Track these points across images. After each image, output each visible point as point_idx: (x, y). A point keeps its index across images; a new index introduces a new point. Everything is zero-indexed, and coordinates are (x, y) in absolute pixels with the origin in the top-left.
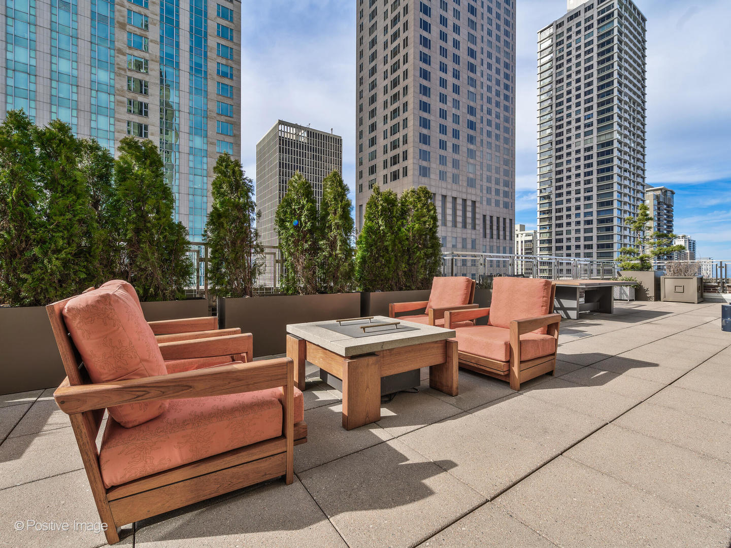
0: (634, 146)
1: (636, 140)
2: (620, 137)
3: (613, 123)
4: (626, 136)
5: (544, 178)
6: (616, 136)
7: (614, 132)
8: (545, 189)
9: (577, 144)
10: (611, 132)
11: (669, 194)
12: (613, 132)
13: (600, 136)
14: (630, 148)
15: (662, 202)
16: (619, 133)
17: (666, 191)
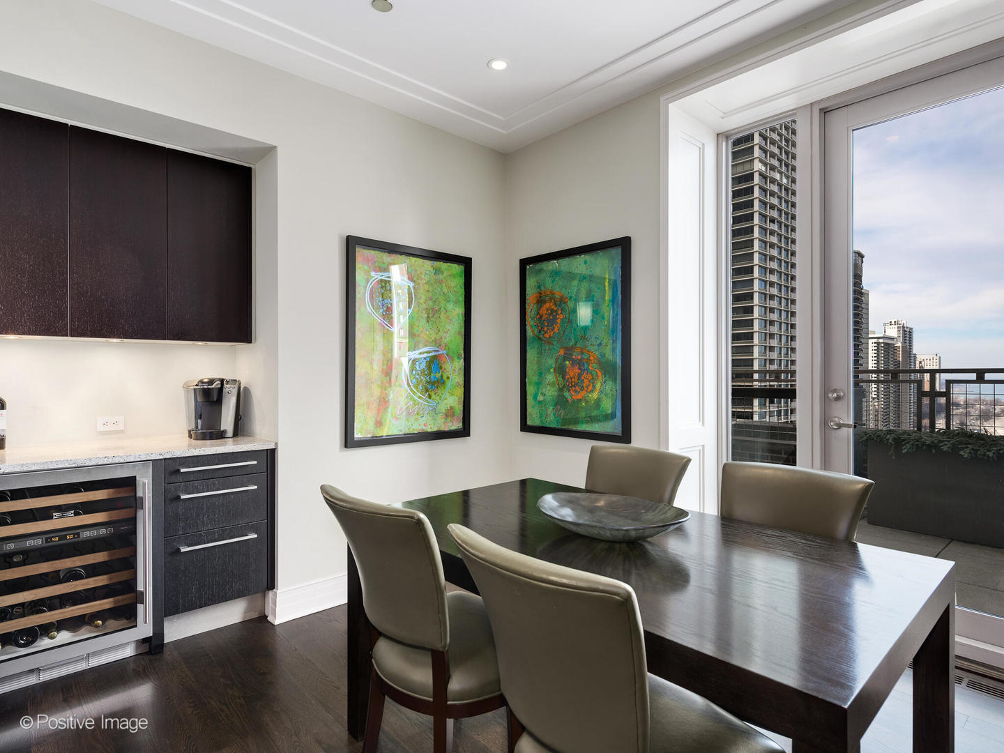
0: (788, 182)
1: (790, 175)
2: (763, 169)
3: (753, 147)
4: (773, 168)
10: (750, 160)
12: (753, 159)
16: (762, 161)
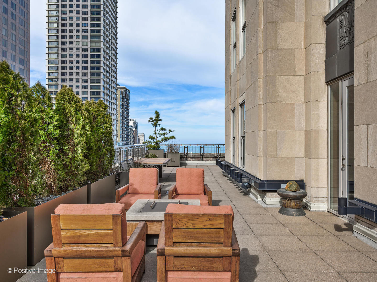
0: (112, 56)
1: (112, 52)
2: (104, 47)
3: (100, 36)
4: (107, 48)
5: (51, 63)
6: (102, 46)
7: (101, 42)
8: (52, 73)
9: (77, 43)
10: (99, 42)
11: (127, 92)
13: (92, 42)
14: (109, 56)
15: (124, 97)
16: (103, 44)
17: (126, 90)
